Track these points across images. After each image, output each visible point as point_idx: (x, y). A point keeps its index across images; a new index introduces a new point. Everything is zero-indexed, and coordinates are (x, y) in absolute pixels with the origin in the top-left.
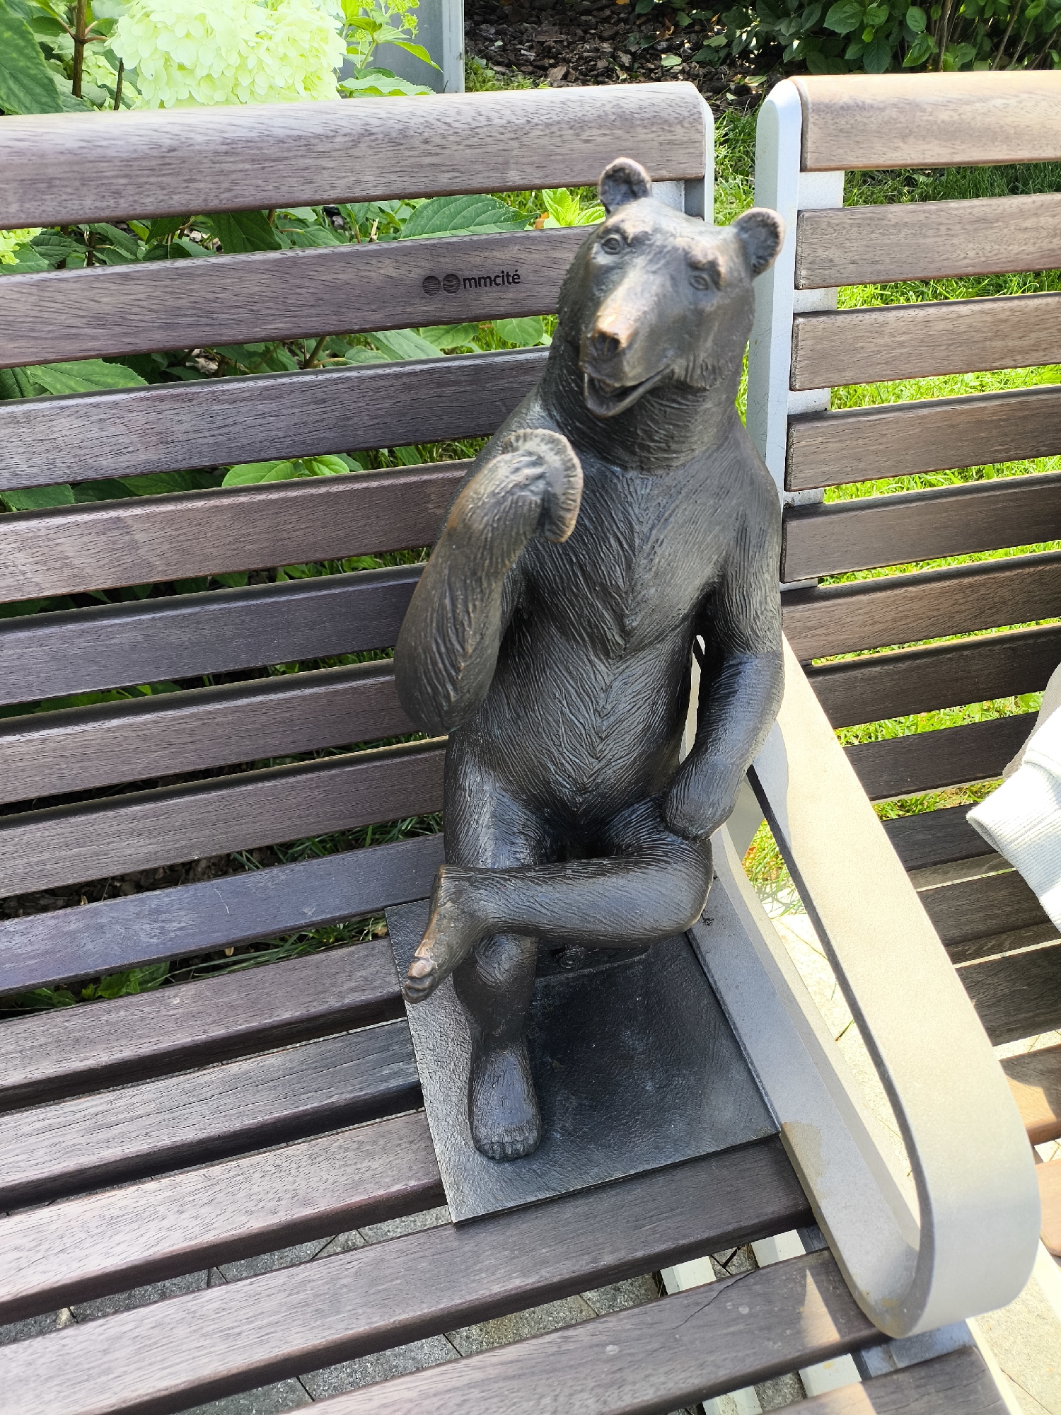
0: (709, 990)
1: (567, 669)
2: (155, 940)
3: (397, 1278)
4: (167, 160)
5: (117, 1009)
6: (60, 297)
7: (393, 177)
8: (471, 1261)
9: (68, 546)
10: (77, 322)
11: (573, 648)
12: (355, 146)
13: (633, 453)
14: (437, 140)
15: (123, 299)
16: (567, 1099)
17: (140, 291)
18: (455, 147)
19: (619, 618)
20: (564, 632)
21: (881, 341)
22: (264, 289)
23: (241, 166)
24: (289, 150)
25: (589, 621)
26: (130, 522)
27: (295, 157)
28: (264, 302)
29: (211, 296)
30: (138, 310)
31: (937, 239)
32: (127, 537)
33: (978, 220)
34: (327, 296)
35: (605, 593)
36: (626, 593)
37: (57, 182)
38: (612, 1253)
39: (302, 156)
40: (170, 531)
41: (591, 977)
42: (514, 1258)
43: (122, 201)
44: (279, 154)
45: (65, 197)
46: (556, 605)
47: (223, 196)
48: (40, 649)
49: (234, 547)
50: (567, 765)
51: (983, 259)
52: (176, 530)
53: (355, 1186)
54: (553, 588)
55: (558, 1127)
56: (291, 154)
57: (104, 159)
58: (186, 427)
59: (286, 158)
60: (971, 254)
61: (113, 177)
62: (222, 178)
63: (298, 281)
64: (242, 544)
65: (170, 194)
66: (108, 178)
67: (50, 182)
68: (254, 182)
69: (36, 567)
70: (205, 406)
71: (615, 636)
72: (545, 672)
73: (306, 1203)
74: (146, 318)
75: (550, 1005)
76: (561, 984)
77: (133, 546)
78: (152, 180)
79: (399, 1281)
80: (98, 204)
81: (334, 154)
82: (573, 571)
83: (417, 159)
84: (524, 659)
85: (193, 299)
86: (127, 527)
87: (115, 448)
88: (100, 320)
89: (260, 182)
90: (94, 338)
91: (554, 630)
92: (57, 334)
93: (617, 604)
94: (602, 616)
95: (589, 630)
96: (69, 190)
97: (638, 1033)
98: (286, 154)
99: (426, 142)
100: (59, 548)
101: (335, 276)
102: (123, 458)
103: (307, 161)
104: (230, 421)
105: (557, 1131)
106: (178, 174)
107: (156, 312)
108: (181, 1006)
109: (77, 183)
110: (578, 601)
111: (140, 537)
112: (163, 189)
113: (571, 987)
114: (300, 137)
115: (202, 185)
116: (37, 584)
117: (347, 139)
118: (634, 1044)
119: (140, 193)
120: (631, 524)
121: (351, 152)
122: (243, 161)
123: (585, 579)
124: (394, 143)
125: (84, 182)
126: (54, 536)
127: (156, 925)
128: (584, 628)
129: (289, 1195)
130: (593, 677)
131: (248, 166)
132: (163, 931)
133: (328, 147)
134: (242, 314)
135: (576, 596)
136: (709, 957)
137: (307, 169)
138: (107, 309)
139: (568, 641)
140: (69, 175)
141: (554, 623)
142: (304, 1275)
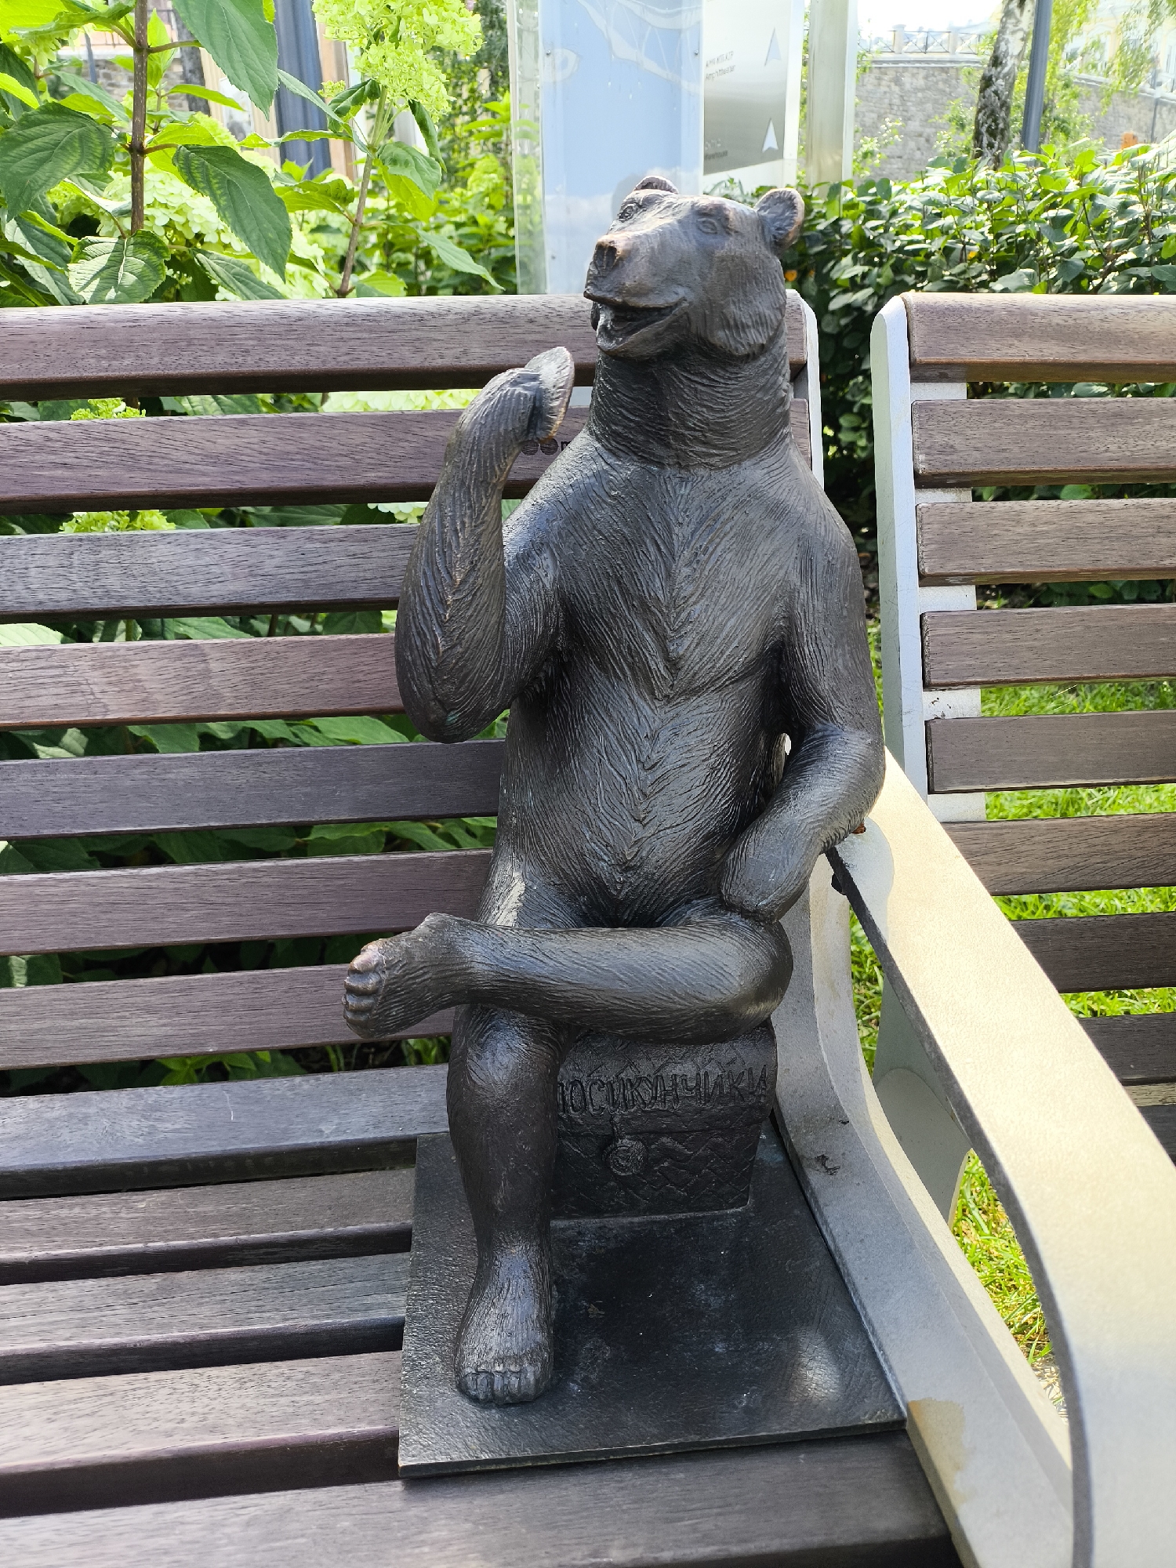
0: (825, 1252)
1: (607, 711)
2: (140, 1141)
3: (303, 1536)
4: (294, 327)
5: (71, 1207)
6: (179, 436)
7: (498, 350)
8: (413, 1530)
9: (144, 670)
10: (191, 459)
11: (613, 686)
12: (465, 323)
13: (668, 446)
14: (542, 321)
15: (237, 441)
16: (598, 1348)
17: (252, 435)
18: (557, 327)
19: (662, 639)
20: (603, 667)
21: (1019, 530)
22: (368, 440)
23: (359, 335)
24: (404, 323)
25: (629, 648)
26: (207, 651)
27: (410, 330)
28: (367, 452)
29: (318, 444)
30: (249, 451)
31: (1069, 431)
32: (203, 665)
33: (1115, 415)
34: (428, 450)
35: (645, 608)
36: (667, 607)
37: (196, 342)
38: (625, 1547)
39: (416, 329)
40: (244, 663)
41: (664, 1225)
42: (477, 1534)
43: (249, 358)
44: (395, 327)
45: (200, 353)
46: (595, 634)
47: (339, 359)
48: (93, 776)
49: (307, 685)
50: (603, 828)
51: (1128, 454)
52: (252, 662)
53: (284, 1421)
54: (589, 612)
55: (578, 1378)
56: (406, 327)
57: (239, 325)
58: (276, 562)
59: (400, 331)
60: (1113, 447)
61: (246, 339)
62: (341, 344)
63: (401, 436)
64: (316, 683)
65: (292, 355)
66: (240, 339)
67: (190, 342)
68: (368, 348)
69: (106, 688)
70: (300, 543)
71: (657, 664)
72: (583, 718)
73: (213, 1430)
74: (255, 460)
75: (601, 1248)
76: (622, 1227)
77: (206, 674)
78: (278, 342)
79: (303, 1540)
80: (228, 360)
81: (444, 329)
82: (609, 586)
83: (522, 336)
84: (562, 707)
85: (301, 446)
86: (204, 655)
87: (208, 576)
88: (215, 459)
89: (375, 349)
90: (204, 474)
91: (593, 666)
92: (171, 468)
93: (658, 622)
94: (643, 639)
95: (630, 659)
96: (205, 348)
97: (715, 1289)
98: (401, 327)
99: (531, 321)
100: (134, 670)
101: (437, 433)
102: (213, 587)
103: (419, 333)
104: (320, 560)
105: (574, 1382)
106: (303, 339)
107: (265, 454)
108: (144, 1210)
109: (213, 343)
110: (617, 623)
111: (214, 666)
112: (286, 350)
113: (634, 1232)
114: (415, 314)
115: (322, 349)
116: (105, 706)
117: (458, 316)
118: (706, 1300)
119: (267, 353)
120: (669, 525)
121: (461, 328)
122: (360, 331)
123: (623, 595)
124: (502, 321)
125: (220, 342)
126: (133, 657)
127: (145, 1123)
128: (623, 657)
129: (196, 1418)
130: (635, 720)
131: (365, 335)
132: (153, 1130)
133: (440, 322)
134: (345, 462)
135: (614, 616)
136: (827, 1211)
137: (418, 339)
138: (220, 449)
139: (608, 678)
140: (208, 336)
141: (593, 657)
142: (176, 1515)
